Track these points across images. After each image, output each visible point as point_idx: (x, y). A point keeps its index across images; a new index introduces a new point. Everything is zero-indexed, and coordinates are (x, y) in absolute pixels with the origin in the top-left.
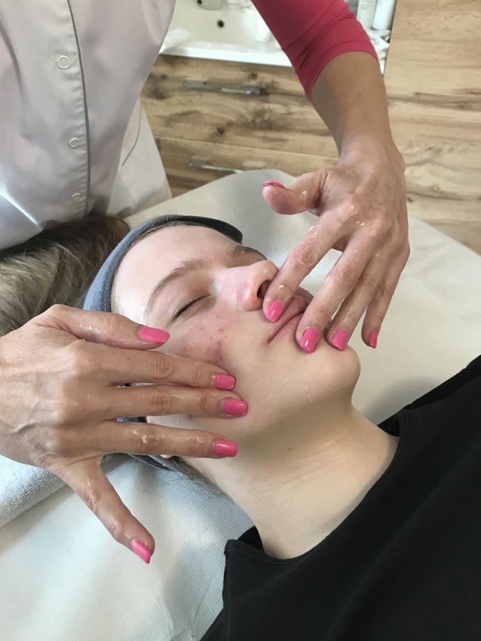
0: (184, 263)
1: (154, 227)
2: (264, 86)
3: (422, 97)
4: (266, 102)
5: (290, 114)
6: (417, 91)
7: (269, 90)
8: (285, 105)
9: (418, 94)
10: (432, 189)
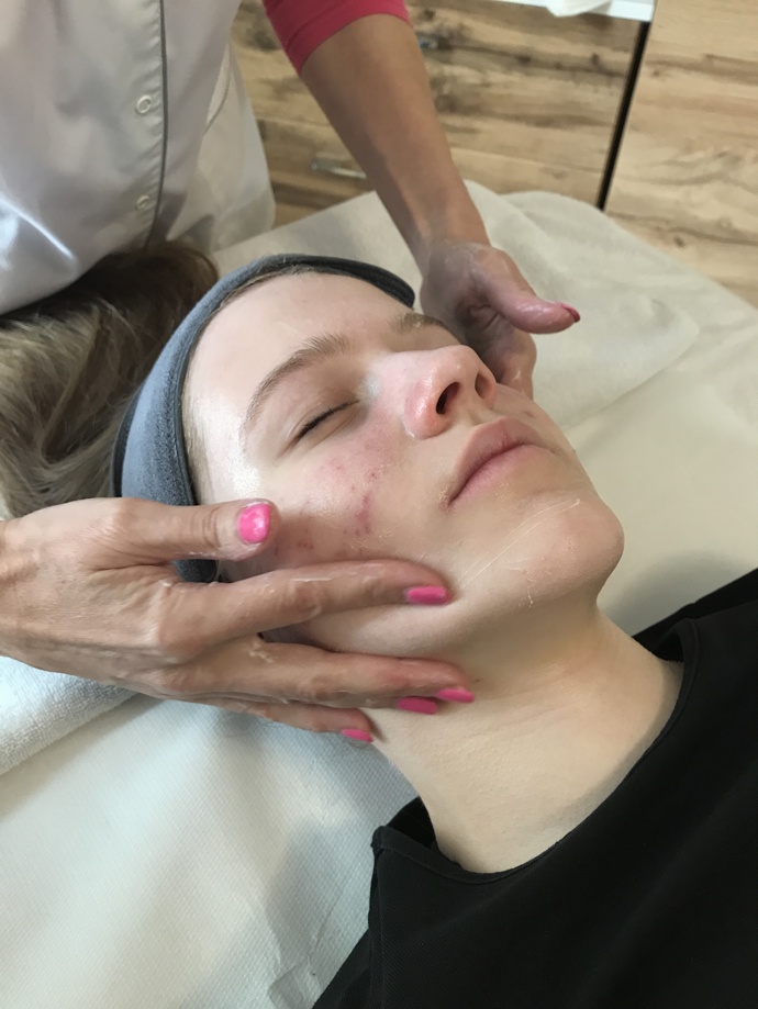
0: (315, 341)
1: (259, 275)
2: (445, 35)
3: (717, 64)
4: (448, 62)
5: (487, 85)
6: (710, 52)
7: (454, 42)
8: (480, 69)
9: (710, 57)
10: (718, 224)
